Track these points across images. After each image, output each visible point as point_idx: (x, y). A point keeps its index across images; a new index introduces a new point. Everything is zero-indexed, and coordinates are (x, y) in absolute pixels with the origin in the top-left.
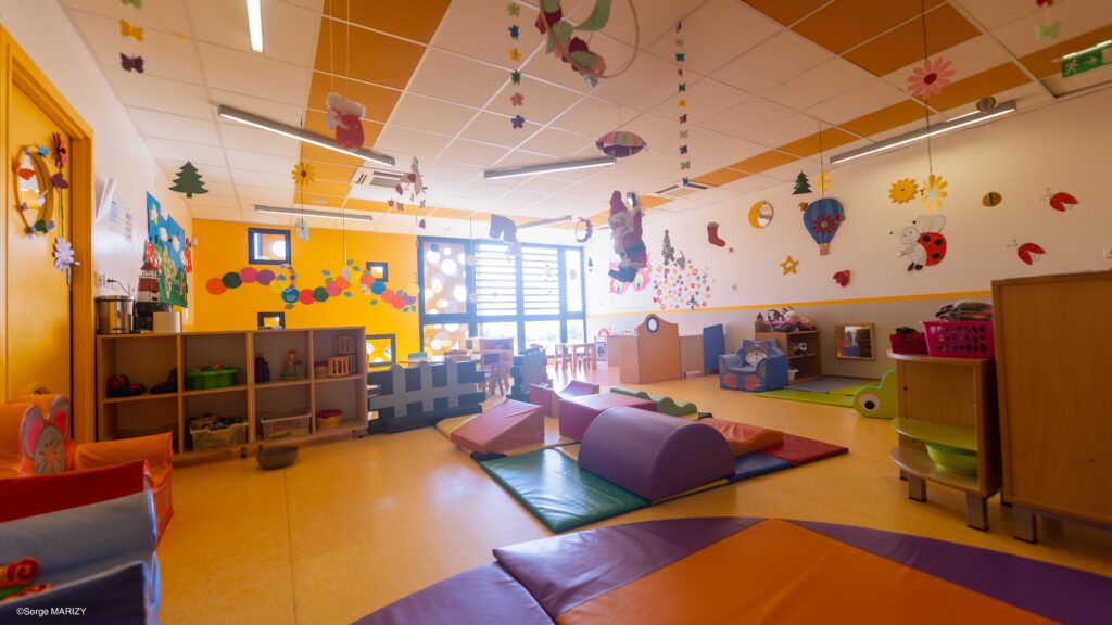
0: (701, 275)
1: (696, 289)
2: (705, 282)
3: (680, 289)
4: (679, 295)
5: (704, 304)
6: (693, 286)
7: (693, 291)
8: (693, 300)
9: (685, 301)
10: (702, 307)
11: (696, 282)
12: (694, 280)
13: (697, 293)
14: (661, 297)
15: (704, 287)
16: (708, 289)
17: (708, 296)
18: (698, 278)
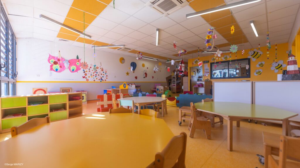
0: (105, 72)
1: (103, 75)
2: (106, 74)
3: (96, 75)
4: (96, 77)
5: (105, 80)
6: (101, 74)
7: (102, 76)
8: (101, 79)
9: (98, 79)
10: (104, 81)
11: (103, 74)
12: (102, 72)
13: (103, 77)
14: (86, 76)
15: (105, 75)
16: (107, 76)
17: (107, 78)
18: (104, 72)
